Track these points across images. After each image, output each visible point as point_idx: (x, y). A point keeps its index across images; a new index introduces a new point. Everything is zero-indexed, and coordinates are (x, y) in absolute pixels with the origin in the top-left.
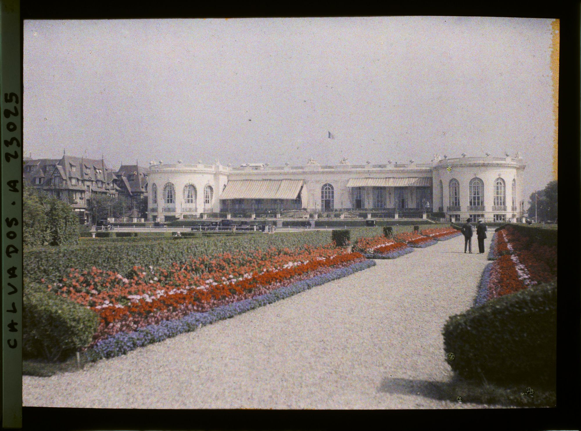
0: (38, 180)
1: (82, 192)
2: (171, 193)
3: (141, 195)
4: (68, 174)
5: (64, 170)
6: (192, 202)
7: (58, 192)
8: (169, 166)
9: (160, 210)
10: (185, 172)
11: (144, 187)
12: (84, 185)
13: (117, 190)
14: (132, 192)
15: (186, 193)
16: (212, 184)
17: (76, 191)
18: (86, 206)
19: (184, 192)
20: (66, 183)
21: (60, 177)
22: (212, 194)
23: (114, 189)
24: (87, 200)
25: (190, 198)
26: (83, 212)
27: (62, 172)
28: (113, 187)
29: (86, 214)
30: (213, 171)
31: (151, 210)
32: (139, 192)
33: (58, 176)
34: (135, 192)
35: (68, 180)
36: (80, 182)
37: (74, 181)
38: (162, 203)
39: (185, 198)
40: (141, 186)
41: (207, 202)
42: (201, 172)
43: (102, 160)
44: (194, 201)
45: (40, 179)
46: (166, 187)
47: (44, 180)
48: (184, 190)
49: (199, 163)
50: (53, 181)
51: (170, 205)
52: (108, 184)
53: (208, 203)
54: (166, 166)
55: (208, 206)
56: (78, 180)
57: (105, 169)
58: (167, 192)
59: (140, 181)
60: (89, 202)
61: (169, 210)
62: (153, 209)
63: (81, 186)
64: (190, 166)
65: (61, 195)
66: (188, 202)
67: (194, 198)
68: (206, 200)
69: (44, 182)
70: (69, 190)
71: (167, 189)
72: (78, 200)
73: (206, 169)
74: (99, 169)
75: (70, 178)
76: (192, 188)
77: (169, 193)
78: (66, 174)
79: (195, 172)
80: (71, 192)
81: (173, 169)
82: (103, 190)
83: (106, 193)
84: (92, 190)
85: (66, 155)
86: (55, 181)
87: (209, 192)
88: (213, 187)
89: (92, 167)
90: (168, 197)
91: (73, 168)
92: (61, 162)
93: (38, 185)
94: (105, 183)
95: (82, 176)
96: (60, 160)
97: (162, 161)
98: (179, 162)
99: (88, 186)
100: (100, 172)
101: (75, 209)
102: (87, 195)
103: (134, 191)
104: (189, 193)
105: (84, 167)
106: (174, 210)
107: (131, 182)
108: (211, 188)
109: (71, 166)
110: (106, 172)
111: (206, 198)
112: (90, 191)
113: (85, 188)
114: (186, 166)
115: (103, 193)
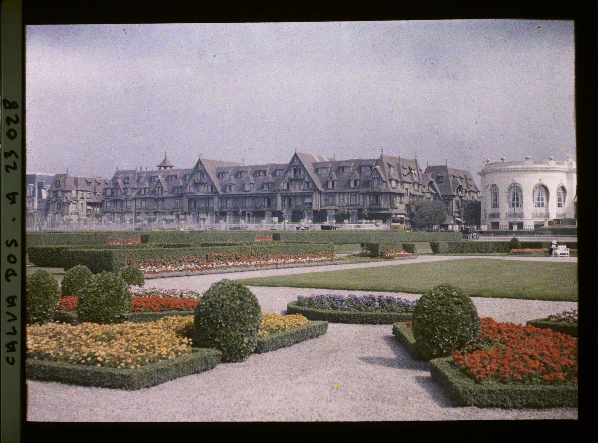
0: (354, 182)
1: (401, 195)
2: (517, 195)
3: (453, 199)
4: (387, 175)
5: (383, 170)
6: (543, 206)
7: (377, 195)
8: (514, 163)
9: (503, 215)
10: (534, 171)
11: (456, 190)
12: (403, 188)
13: (432, 193)
14: (442, 196)
15: (536, 195)
16: (565, 184)
17: (396, 194)
18: (405, 212)
19: (534, 195)
20: (387, 186)
21: (380, 178)
22: (565, 196)
23: (429, 193)
24: (406, 204)
25: (541, 202)
26: (403, 218)
27: (381, 173)
28: (429, 189)
29: (406, 220)
30: (566, 169)
31: (490, 215)
32: (450, 196)
33: (376, 178)
34: (446, 196)
35: (388, 181)
36: (399, 184)
37: (394, 183)
38: (505, 208)
39: (535, 201)
40: (452, 190)
41: (559, 205)
42: (553, 169)
43: (416, 160)
44: (545, 204)
45: (355, 182)
46: (511, 188)
47: (360, 182)
48: (534, 191)
49: (551, 159)
50: (371, 183)
51: (517, 210)
52: (424, 187)
53: (561, 207)
54: (510, 163)
55: (561, 211)
56: (397, 182)
57: (419, 170)
58: (512, 194)
59: (451, 183)
60: (408, 207)
61: (515, 215)
62: (493, 214)
63: (400, 189)
64: (541, 163)
65: (381, 199)
66: (539, 206)
67: (545, 201)
68: (559, 204)
69: (360, 184)
70: (390, 193)
71: (512, 190)
72: (398, 205)
73: (558, 166)
74: (414, 170)
75: (390, 180)
76: (543, 189)
77: (514, 195)
78: (385, 175)
79: (546, 170)
80: (392, 195)
81: (520, 167)
82: (420, 193)
83: (422, 197)
84: (410, 193)
85: (383, 154)
86: (373, 183)
87: (562, 195)
88: (567, 188)
89: (408, 168)
90: (514, 200)
91: (391, 168)
92: (379, 161)
93: (353, 188)
94: (421, 185)
95: (400, 176)
96: (378, 160)
97: (504, 158)
98: (527, 159)
99: (407, 189)
100: (415, 173)
101: (396, 214)
102: (406, 200)
103: (444, 194)
104: (539, 195)
105: (402, 168)
106: (521, 216)
107: (439, 184)
108: (563, 188)
109: (390, 166)
110: (420, 173)
111: (559, 201)
112: (409, 195)
113: (404, 191)
114: (535, 163)
115: (420, 196)
